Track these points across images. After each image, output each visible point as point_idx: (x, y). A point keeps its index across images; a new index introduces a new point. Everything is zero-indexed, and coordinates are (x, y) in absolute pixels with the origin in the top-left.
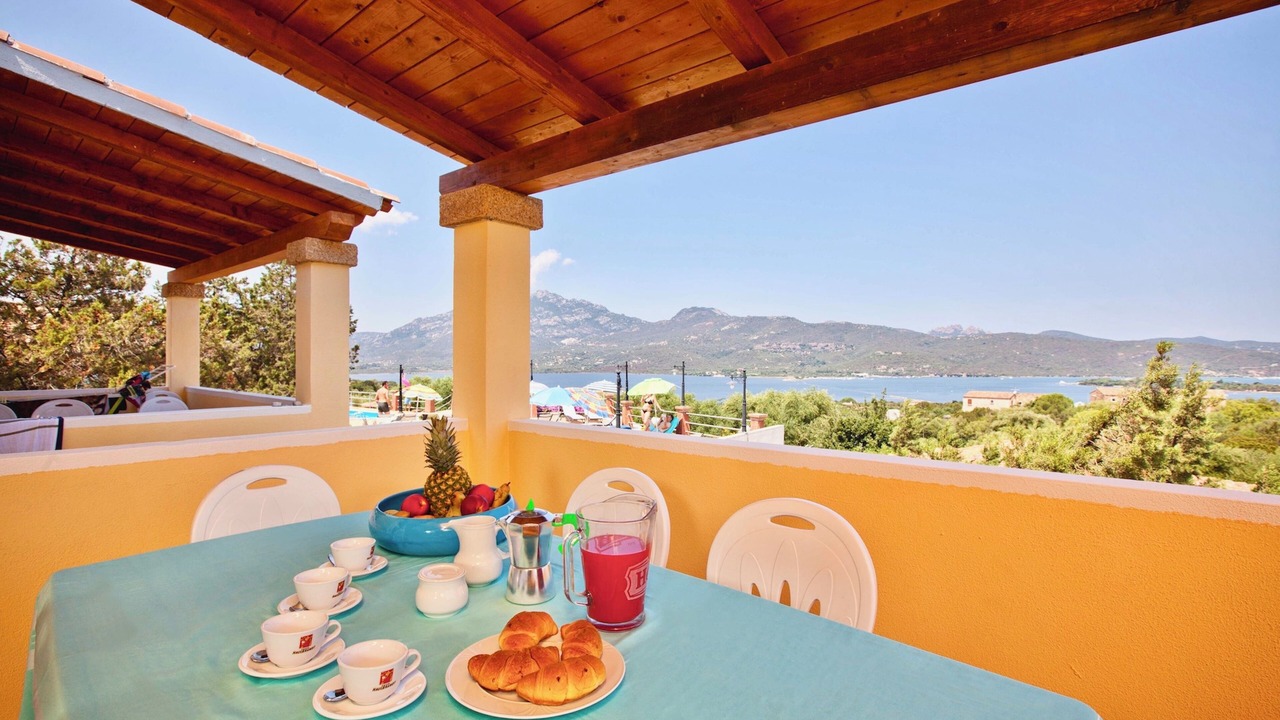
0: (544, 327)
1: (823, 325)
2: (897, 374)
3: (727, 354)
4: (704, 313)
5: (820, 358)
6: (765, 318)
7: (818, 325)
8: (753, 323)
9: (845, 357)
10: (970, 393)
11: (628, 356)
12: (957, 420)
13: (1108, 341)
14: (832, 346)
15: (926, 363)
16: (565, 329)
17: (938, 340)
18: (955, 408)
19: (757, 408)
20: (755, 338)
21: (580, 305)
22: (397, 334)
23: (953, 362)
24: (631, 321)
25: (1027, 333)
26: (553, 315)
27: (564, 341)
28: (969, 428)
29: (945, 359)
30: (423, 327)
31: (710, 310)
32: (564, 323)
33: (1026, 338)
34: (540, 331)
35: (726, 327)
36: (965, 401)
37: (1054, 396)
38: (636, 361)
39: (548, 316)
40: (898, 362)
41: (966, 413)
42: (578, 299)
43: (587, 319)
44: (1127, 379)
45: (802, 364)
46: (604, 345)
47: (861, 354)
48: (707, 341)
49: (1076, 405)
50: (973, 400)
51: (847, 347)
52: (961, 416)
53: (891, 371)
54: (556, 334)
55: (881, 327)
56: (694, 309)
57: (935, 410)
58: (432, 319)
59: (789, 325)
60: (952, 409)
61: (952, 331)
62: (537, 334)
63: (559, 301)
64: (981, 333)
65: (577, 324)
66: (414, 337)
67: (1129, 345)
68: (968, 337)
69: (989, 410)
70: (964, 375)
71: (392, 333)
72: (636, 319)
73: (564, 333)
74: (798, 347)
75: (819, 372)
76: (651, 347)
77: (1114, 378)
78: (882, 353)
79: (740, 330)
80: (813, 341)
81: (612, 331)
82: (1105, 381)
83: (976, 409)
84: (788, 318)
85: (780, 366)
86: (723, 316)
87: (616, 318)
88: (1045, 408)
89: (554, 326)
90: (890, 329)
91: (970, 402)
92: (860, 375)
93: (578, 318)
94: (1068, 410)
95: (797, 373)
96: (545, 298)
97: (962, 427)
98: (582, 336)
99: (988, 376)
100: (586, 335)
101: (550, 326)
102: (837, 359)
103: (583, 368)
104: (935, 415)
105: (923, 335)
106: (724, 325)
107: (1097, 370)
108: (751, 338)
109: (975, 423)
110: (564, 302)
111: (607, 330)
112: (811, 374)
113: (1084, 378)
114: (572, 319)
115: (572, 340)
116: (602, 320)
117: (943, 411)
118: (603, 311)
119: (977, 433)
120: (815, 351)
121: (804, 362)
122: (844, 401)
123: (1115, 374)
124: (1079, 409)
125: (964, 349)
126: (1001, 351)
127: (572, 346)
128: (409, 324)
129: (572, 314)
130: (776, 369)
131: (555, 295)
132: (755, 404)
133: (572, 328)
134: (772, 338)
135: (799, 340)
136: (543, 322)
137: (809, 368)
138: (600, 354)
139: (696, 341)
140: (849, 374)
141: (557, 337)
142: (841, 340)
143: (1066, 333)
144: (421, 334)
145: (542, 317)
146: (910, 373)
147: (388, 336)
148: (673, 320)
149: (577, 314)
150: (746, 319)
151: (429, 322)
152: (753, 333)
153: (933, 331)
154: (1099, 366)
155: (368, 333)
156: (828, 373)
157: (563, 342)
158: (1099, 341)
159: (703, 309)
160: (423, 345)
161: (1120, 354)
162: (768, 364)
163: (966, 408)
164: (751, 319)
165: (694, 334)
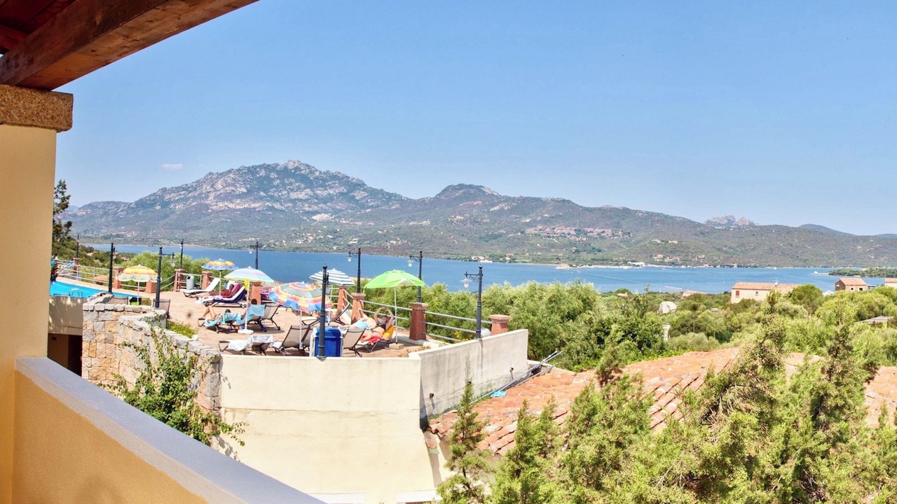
0: (294, 201)
1: (600, 209)
2: (673, 263)
3: (495, 237)
4: (472, 191)
5: (595, 245)
6: (539, 199)
7: (595, 209)
8: (526, 205)
9: (621, 245)
10: (739, 285)
11: (385, 235)
12: (725, 312)
13: (850, 236)
14: (609, 232)
15: (701, 253)
16: (317, 204)
17: (713, 231)
18: (724, 300)
19: (516, 302)
20: (528, 221)
21: (334, 177)
22: (141, 204)
23: (726, 252)
24: (391, 197)
25: (790, 226)
26: (305, 188)
27: (317, 217)
28: (735, 319)
29: (719, 250)
30: (167, 197)
31: (479, 188)
32: (316, 197)
33: (788, 231)
34: (290, 205)
35: (496, 208)
36: (734, 292)
37: (807, 287)
38: (394, 242)
39: (299, 189)
40: (674, 251)
41: (734, 305)
42: (333, 170)
43: (342, 194)
44: (864, 269)
45: (577, 251)
46: (359, 223)
47: (638, 242)
48: (474, 222)
49: (825, 294)
50: (741, 292)
51: (624, 234)
52: (729, 308)
53: (667, 260)
54: (307, 209)
55: (658, 215)
56: (461, 186)
57: (705, 302)
58: (178, 189)
59: (564, 210)
60: (722, 301)
61: (726, 221)
62: (287, 208)
63: (312, 172)
64: (752, 225)
65: (330, 198)
66: (158, 207)
67: (865, 239)
68: (739, 228)
69: (754, 301)
70: (735, 265)
71: (136, 203)
72: (396, 195)
73: (316, 208)
74: (573, 232)
75: (594, 261)
76: (412, 226)
77: (855, 269)
78: (659, 242)
79: (512, 211)
80: (589, 227)
81: (368, 207)
82: (848, 271)
83: (743, 301)
84: (564, 200)
85: (553, 253)
86: (493, 195)
87: (374, 193)
88: (800, 298)
89: (306, 200)
90: (667, 217)
91: (738, 293)
92: (637, 264)
93: (331, 191)
94: (818, 299)
95: (570, 260)
96: (296, 169)
97: (729, 319)
98: (335, 212)
99: (756, 267)
100: (340, 211)
101: (300, 200)
102: (613, 247)
103: (335, 248)
104: (705, 307)
105: (699, 225)
106: (493, 205)
107: (843, 261)
108: (523, 221)
109: (741, 315)
110: (317, 174)
111: (363, 207)
112: (586, 262)
113: (833, 269)
114: (325, 193)
115: (325, 216)
116: (359, 195)
117: (713, 303)
118: (360, 185)
119: (744, 325)
120: (590, 237)
121: (580, 249)
122: (619, 291)
123: (855, 265)
124: (827, 299)
125: (736, 240)
126: (767, 242)
127: (323, 222)
128: (154, 194)
129: (325, 187)
130: (549, 255)
131: (307, 165)
132: (515, 297)
133: (325, 203)
134: (546, 222)
135: (575, 225)
136: (294, 195)
137: (584, 255)
138: (354, 233)
139: (462, 221)
140: (625, 263)
141: (308, 213)
142: (618, 226)
143: (820, 227)
144: (165, 204)
145: (292, 190)
146: (685, 262)
147: (132, 206)
148: (437, 198)
149: (331, 188)
150: (518, 199)
151: (173, 192)
152: (525, 215)
153: (708, 221)
154: (844, 258)
155: (114, 203)
156: (604, 261)
157: (314, 218)
158: (845, 235)
159: (471, 187)
160: (166, 216)
161: (859, 247)
162: (540, 250)
163: (735, 300)
164: (524, 200)
165: (460, 215)
